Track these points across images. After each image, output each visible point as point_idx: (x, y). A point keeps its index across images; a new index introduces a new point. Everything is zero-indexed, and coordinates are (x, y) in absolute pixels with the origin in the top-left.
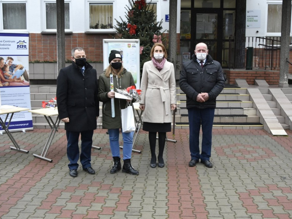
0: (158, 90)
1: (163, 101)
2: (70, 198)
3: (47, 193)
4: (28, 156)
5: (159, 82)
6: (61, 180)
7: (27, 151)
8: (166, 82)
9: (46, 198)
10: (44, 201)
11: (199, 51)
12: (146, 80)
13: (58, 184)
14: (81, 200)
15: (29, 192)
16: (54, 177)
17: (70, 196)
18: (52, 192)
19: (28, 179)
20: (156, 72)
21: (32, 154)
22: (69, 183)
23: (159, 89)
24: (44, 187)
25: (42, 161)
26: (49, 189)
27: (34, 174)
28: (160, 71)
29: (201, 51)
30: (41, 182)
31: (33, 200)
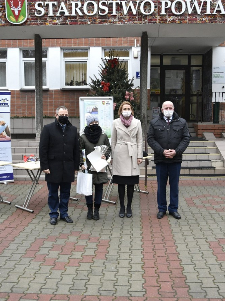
0: (126, 146)
1: (130, 155)
2: (52, 247)
3: (30, 242)
4: (11, 206)
5: (127, 138)
6: (42, 230)
7: (9, 202)
8: (133, 137)
9: (30, 247)
10: (28, 249)
11: (167, 109)
12: (116, 136)
13: (40, 234)
14: (63, 249)
15: (14, 241)
16: (36, 227)
17: (52, 245)
18: (35, 241)
19: (12, 229)
20: (124, 129)
21: (14, 205)
22: (51, 233)
23: (127, 144)
24: (28, 237)
25: (24, 212)
26: (32, 238)
27: (17, 224)
28: (127, 128)
29: (169, 109)
30: (25, 231)
31: (18, 249)
